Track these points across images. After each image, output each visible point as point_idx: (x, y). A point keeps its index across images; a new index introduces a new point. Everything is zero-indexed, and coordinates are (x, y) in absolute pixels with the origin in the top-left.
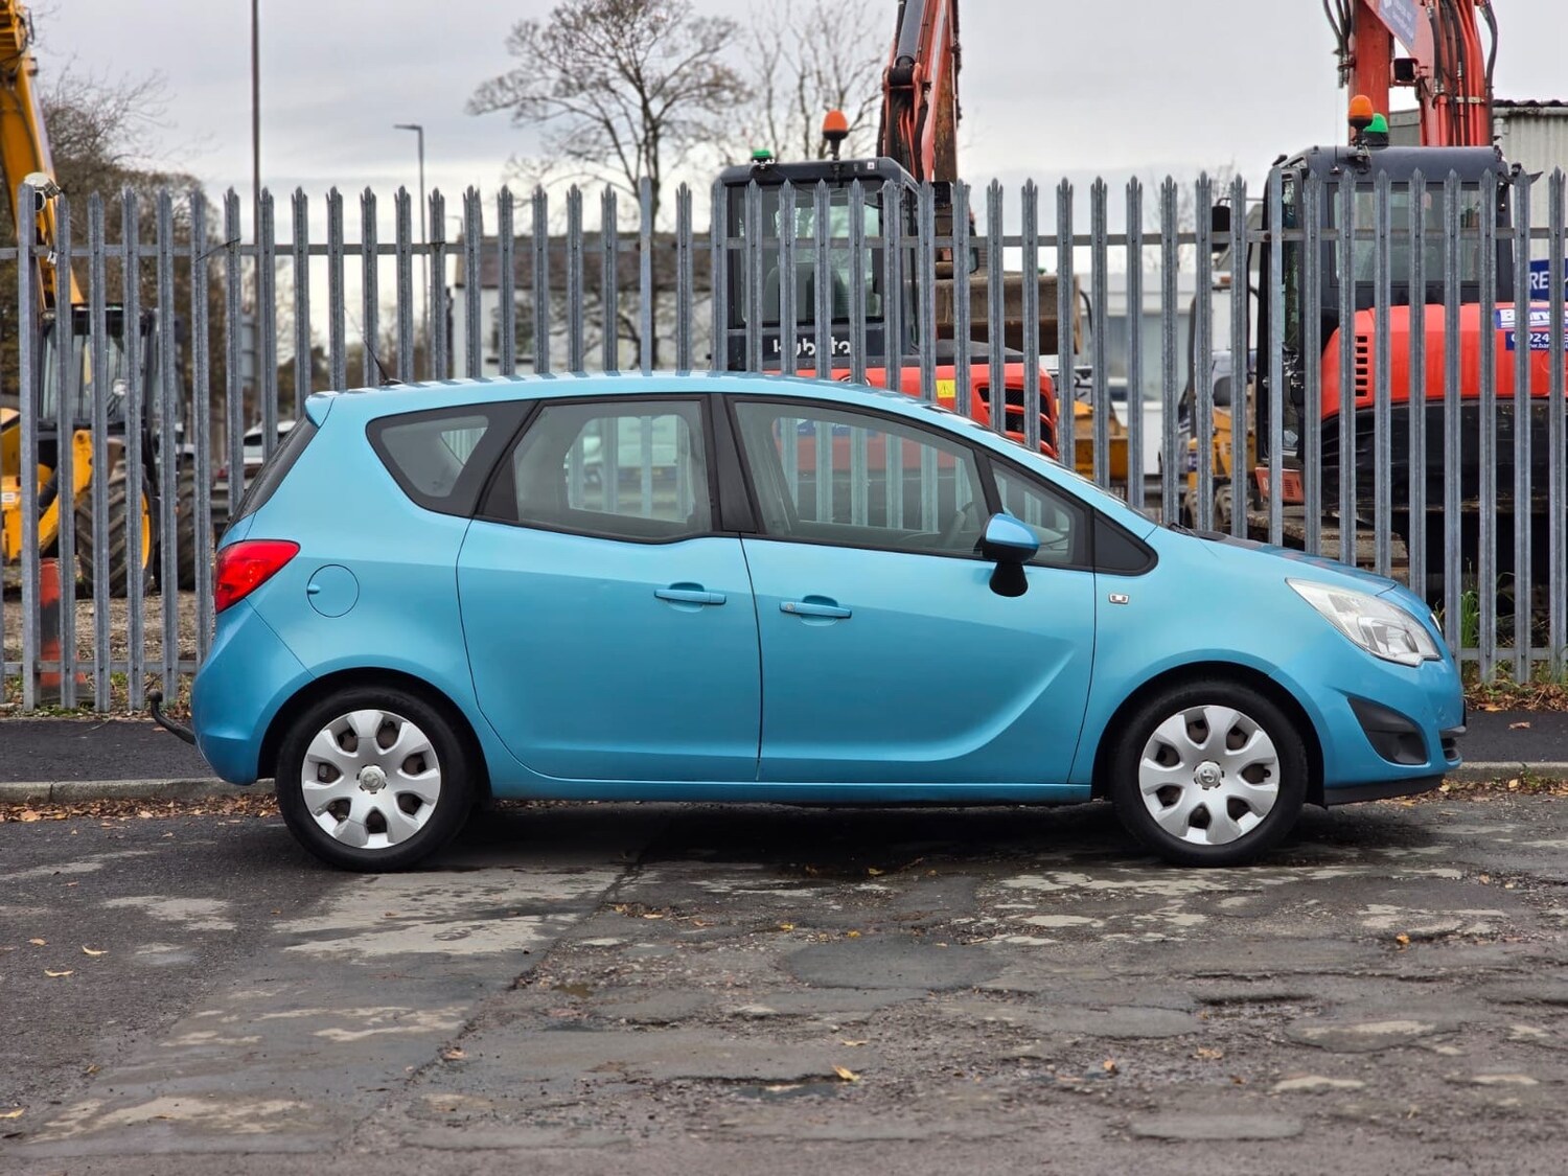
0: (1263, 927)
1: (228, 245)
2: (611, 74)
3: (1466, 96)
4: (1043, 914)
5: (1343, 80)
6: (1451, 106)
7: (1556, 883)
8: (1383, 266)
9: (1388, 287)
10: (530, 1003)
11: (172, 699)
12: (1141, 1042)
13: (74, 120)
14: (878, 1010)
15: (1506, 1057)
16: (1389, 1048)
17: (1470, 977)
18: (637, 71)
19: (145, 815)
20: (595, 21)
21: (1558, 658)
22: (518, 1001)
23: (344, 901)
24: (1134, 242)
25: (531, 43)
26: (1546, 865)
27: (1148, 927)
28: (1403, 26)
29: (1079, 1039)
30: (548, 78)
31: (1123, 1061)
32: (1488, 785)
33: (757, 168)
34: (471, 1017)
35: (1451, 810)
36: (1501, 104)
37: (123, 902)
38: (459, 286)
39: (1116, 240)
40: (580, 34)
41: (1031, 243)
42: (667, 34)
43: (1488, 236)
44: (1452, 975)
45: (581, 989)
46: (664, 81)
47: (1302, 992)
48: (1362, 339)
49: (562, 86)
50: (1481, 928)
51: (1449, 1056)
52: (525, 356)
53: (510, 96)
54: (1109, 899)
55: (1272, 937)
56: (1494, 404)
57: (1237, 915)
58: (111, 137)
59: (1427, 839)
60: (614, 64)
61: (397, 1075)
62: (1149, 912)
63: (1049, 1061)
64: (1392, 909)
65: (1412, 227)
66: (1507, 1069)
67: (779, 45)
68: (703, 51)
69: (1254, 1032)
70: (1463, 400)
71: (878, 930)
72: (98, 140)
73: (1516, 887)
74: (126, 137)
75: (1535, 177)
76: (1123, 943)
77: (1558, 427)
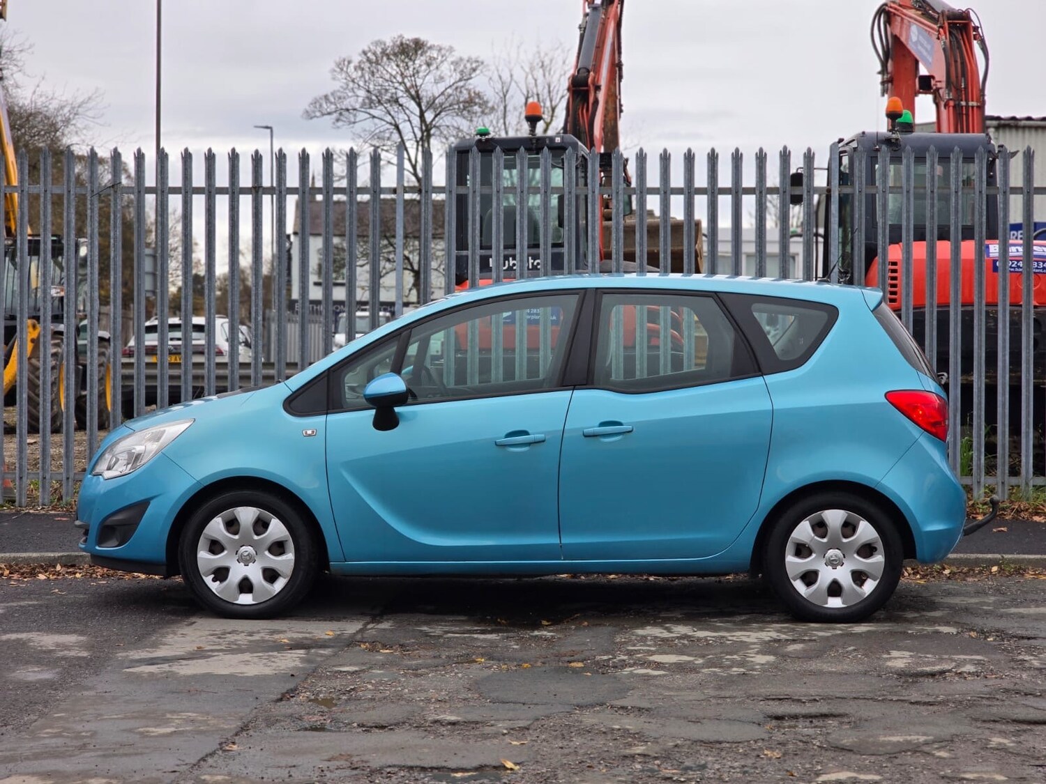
0: (815, 665)
1: (113, 186)
2: (400, 94)
3: (967, 101)
4: (661, 654)
5: (884, 92)
6: (957, 108)
7: (1023, 638)
8: (908, 212)
9: (912, 227)
10: (290, 711)
11: (69, 499)
12: (724, 745)
13: (42, 121)
14: (538, 720)
15: (985, 760)
16: (900, 752)
17: (961, 702)
18: (417, 92)
19: (42, 577)
20: (389, 59)
21: (1027, 484)
22: (284, 708)
23: (170, 638)
24: (737, 192)
25: (347, 72)
26: (1016, 625)
27: (734, 664)
28: (925, 53)
29: (679, 742)
30: (358, 96)
31: (710, 759)
32: (977, 571)
33: (480, 141)
34: (246, 722)
35: (950, 586)
36: (992, 118)
37: (14, 636)
38: (295, 233)
39: (724, 191)
40: (379, 67)
41: (665, 193)
42: (437, 68)
43: (980, 192)
44: (948, 701)
45: (328, 702)
46: (435, 99)
47: (841, 711)
48: (894, 264)
49: (367, 101)
50: (969, 668)
51: (944, 758)
52: (340, 281)
53: (333, 107)
54: (708, 644)
55: (821, 673)
56: (984, 309)
57: (798, 657)
58: (66, 132)
59: (933, 606)
60: (402, 88)
61: (187, 761)
62: (735, 653)
63: (656, 758)
64: (907, 654)
65: (928, 185)
66: (985, 769)
67: (511, 76)
68: (460, 80)
69: (804, 739)
70: (962, 306)
71: (544, 663)
72: (58, 134)
73: (995, 640)
74: (77, 132)
75: (1014, 154)
76: (715, 674)
77: (1028, 325)
